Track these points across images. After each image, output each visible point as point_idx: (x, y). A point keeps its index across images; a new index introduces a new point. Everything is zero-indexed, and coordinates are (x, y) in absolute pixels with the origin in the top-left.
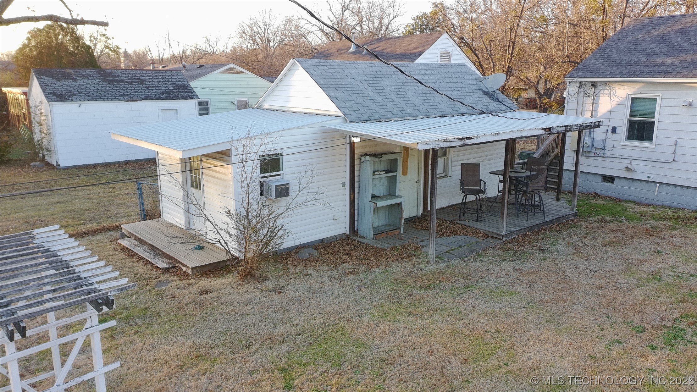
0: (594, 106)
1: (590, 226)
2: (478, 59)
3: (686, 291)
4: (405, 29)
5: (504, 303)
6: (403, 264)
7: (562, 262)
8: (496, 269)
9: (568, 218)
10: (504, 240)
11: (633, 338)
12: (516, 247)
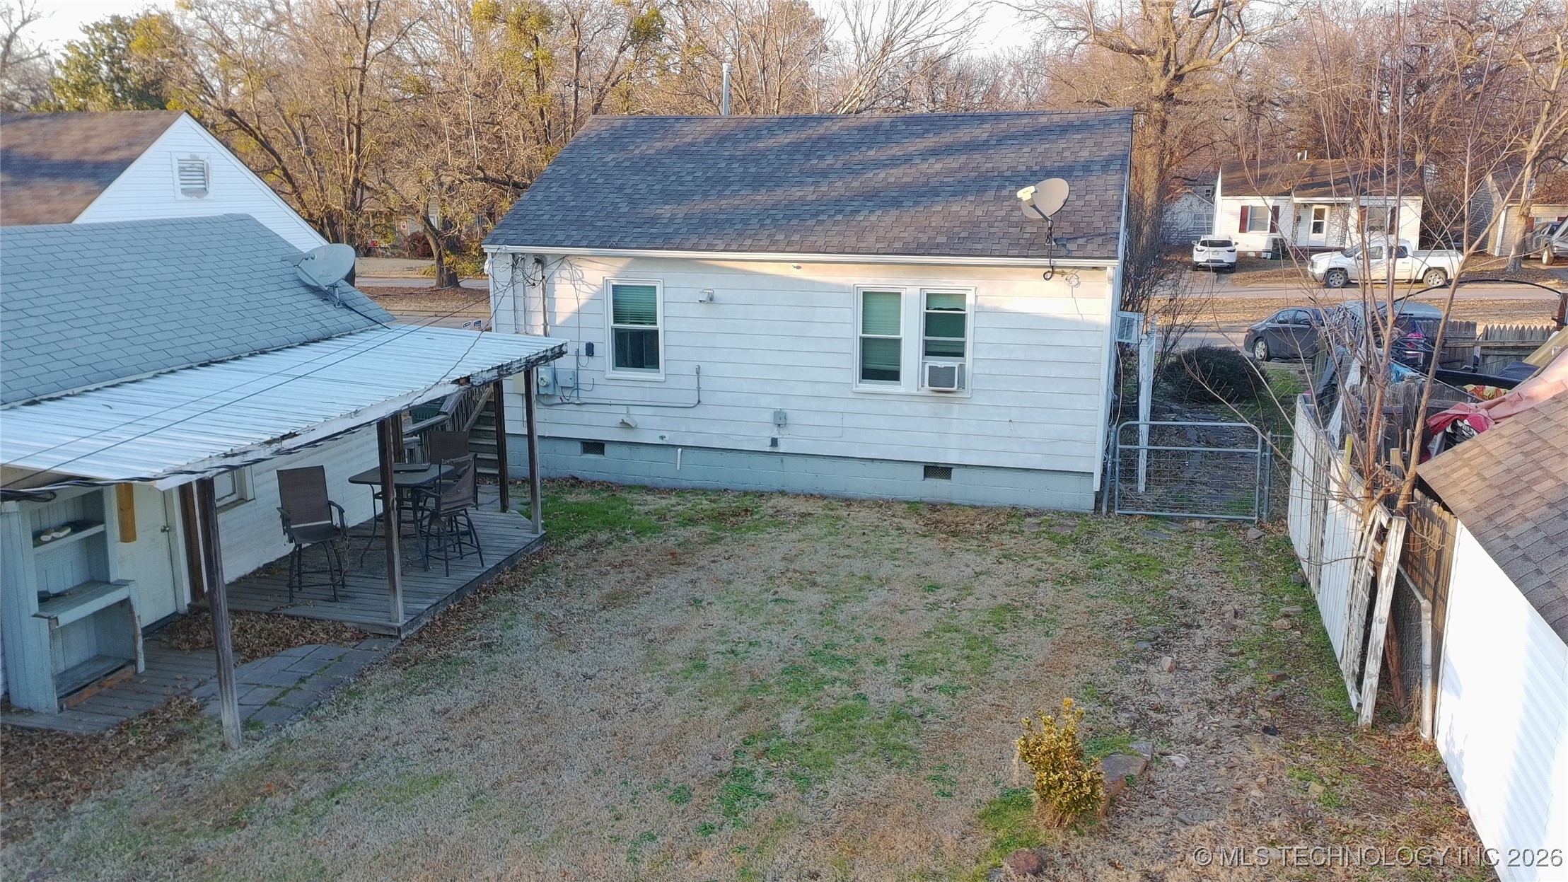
0: (546, 303)
1: (572, 564)
2: (280, 160)
3: (746, 681)
4: (65, 55)
5: (420, 815)
6: (158, 769)
7: (529, 668)
8: (394, 722)
9: (528, 552)
10: (403, 636)
11: (672, 820)
12: (432, 650)
